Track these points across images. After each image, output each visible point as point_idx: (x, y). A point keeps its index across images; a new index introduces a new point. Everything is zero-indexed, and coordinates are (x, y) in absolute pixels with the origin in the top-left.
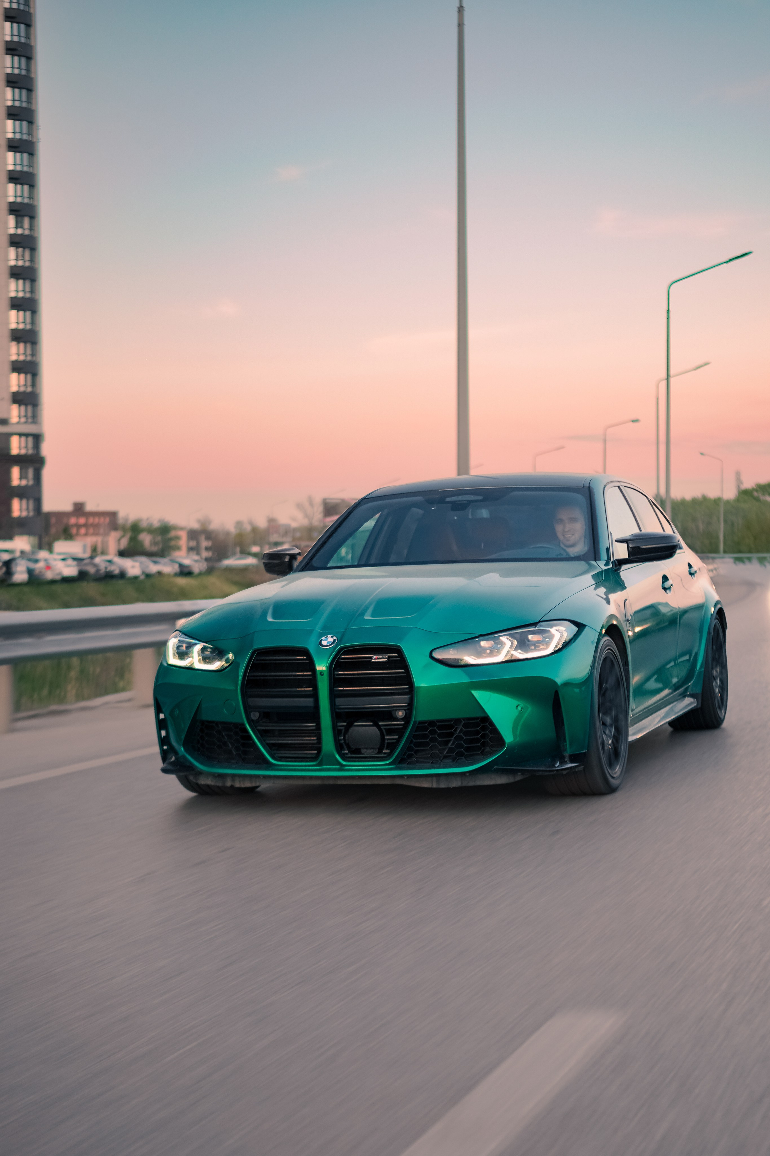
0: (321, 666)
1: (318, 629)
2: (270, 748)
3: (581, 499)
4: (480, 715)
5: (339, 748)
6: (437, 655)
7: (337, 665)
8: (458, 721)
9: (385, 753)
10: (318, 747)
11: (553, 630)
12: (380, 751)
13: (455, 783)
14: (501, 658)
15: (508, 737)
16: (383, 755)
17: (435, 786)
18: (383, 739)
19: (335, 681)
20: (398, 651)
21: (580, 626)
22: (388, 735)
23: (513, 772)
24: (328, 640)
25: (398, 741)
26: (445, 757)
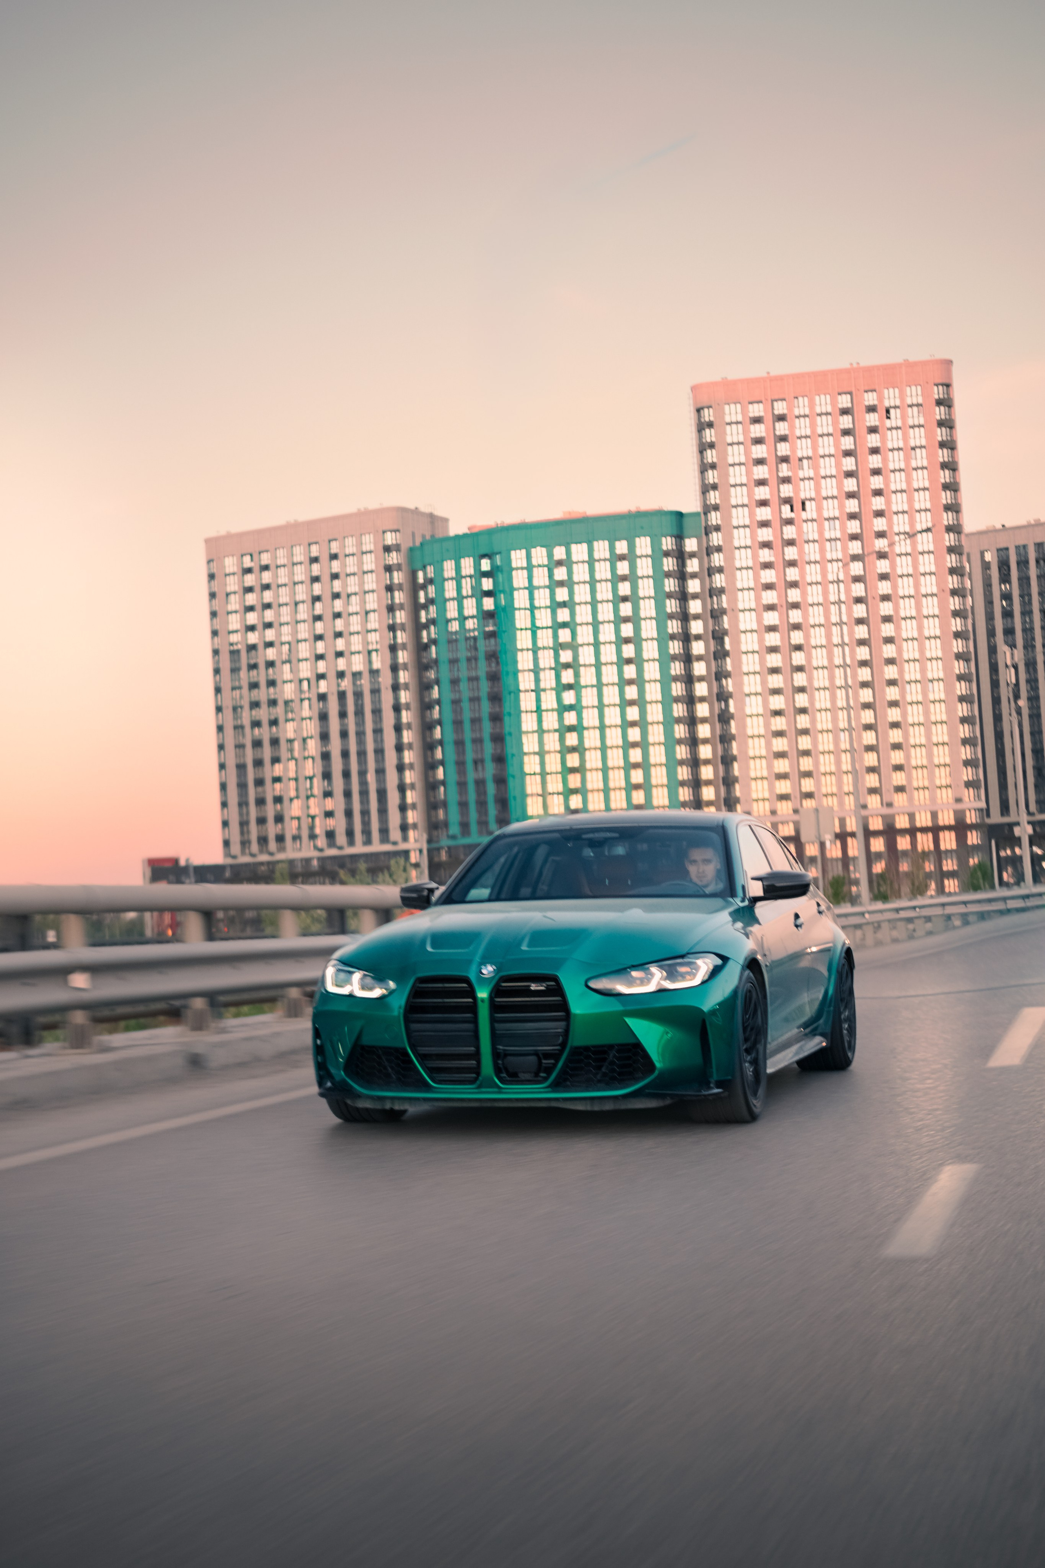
0: (483, 994)
1: (477, 959)
2: (431, 1071)
3: (716, 838)
4: (633, 1041)
5: (498, 1070)
6: (593, 984)
7: (497, 991)
8: (611, 1047)
9: (542, 1077)
10: (477, 1070)
11: (699, 962)
12: (537, 1074)
13: (608, 1106)
14: (651, 988)
15: (659, 1062)
16: (540, 1079)
17: (589, 1108)
18: (540, 1063)
19: (495, 1007)
20: (555, 979)
21: (725, 959)
22: (546, 1058)
23: (662, 1096)
24: (488, 970)
25: (555, 1065)
26: (599, 1081)
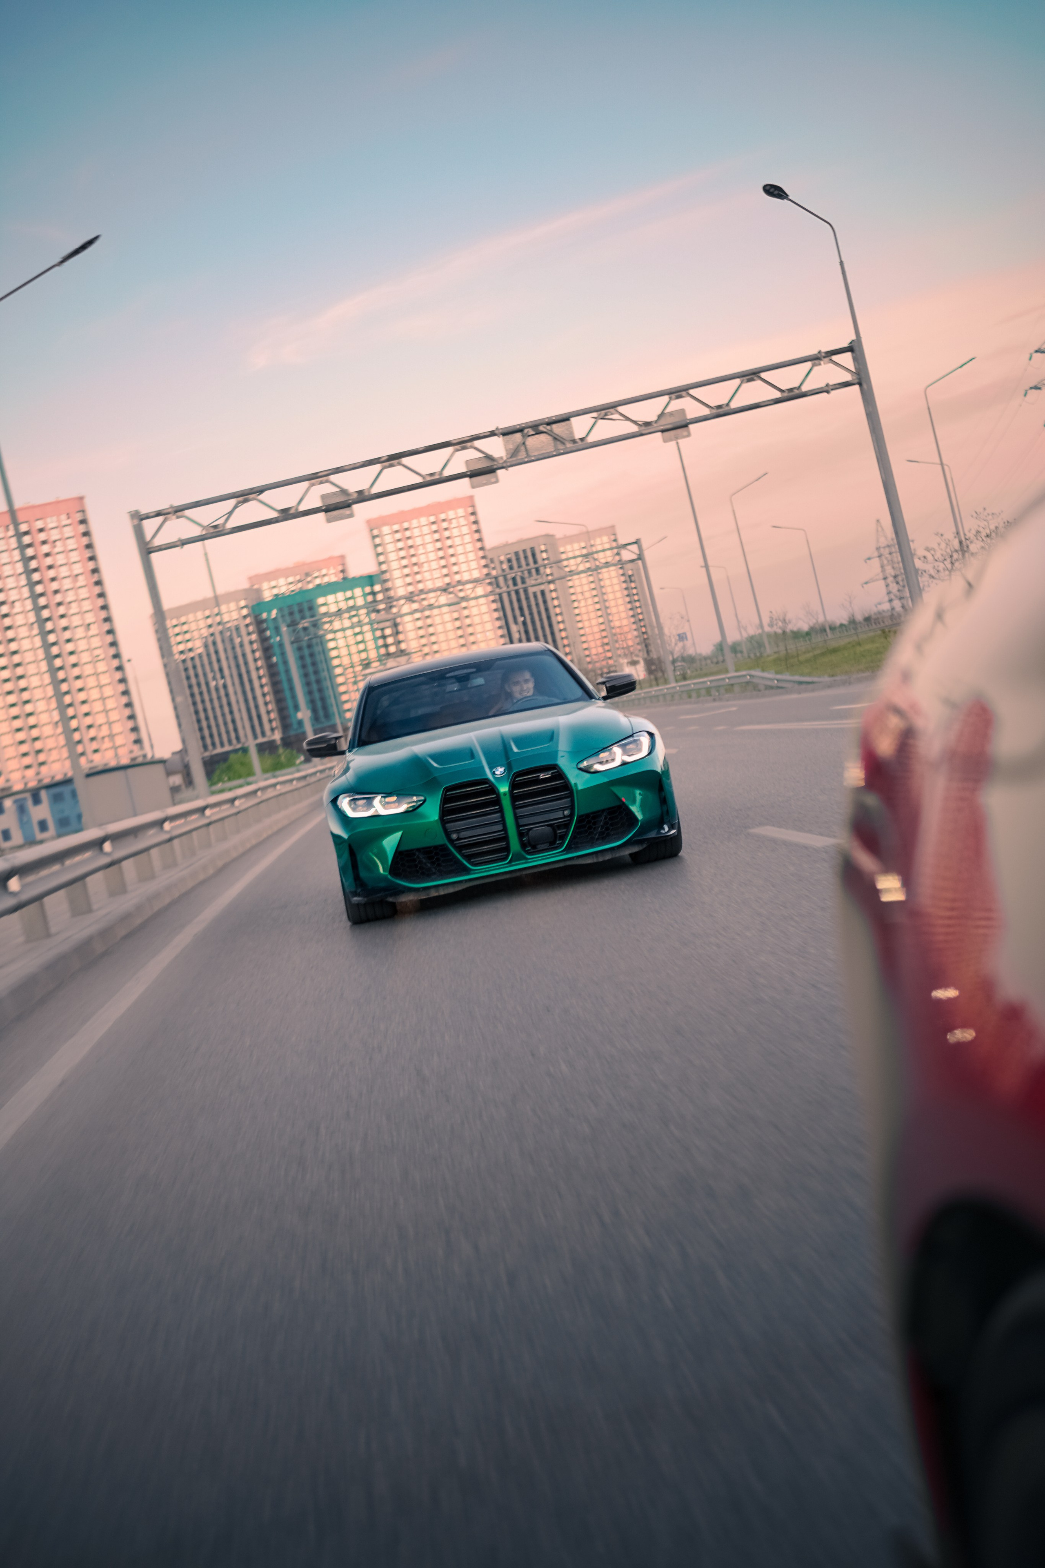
0: (504, 789)
1: (486, 765)
2: (468, 858)
4: (617, 803)
5: (523, 845)
6: (583, 766)
7: (513, 786)
8: (605, 811)
9: (558, 844)
10: (507, 849)
11: (641, 739)
12: (553, 843)
13: (610, 856)
14: (617, 763)
15: (640, 816)
16: (556, 846)
17: (595, 861)
18: (556, 833)
19: (514, 798)
20: (554, 767)
21: (652, 735)
22: (558, 829)
23: (644, 842)
24: (500, 771)
25: (567, 833)
26: (597, 839)
